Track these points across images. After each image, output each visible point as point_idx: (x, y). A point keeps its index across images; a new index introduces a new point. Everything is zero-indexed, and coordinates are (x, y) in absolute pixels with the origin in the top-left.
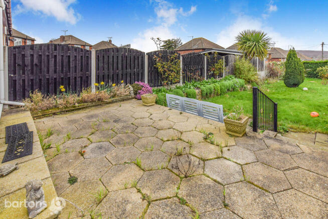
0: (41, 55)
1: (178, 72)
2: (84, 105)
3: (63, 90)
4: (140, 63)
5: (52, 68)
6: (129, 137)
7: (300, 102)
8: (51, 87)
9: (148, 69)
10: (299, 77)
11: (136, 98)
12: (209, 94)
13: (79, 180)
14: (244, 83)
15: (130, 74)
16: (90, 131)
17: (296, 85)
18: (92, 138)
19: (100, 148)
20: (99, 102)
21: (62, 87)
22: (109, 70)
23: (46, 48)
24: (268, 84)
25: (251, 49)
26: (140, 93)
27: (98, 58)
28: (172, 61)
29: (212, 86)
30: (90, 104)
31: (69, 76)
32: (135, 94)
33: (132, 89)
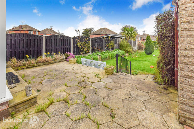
0: (16, 39)
1: (89, 47)
2: (39, 64)
3: (28, 57)
4: (69, 43)
5: (21, 46)
6: (62, 76)
7: (149, 61)
8: (21, 55)
9: (73, 46)
10: (151, 49)
11: (66, 61)
12: (105, 59)
13: (41, 90)
14: (124, 53)
15: (63, 48)
16: (44, 75)
17: (150, 53)
18: (45, 77)
19: (49, 81)
20: (47, 63)
21: (27, 55)
22: (52, 46)
23: (19, 36)
24: (138, 53)
25: (128, 35)
26: (68, 58)
27: (46, 40)
28: (86, 41)
29: (107, 54)
30: (42, 64)
31: (30, 50)
32: (66, 58)
33: (64, 56)
